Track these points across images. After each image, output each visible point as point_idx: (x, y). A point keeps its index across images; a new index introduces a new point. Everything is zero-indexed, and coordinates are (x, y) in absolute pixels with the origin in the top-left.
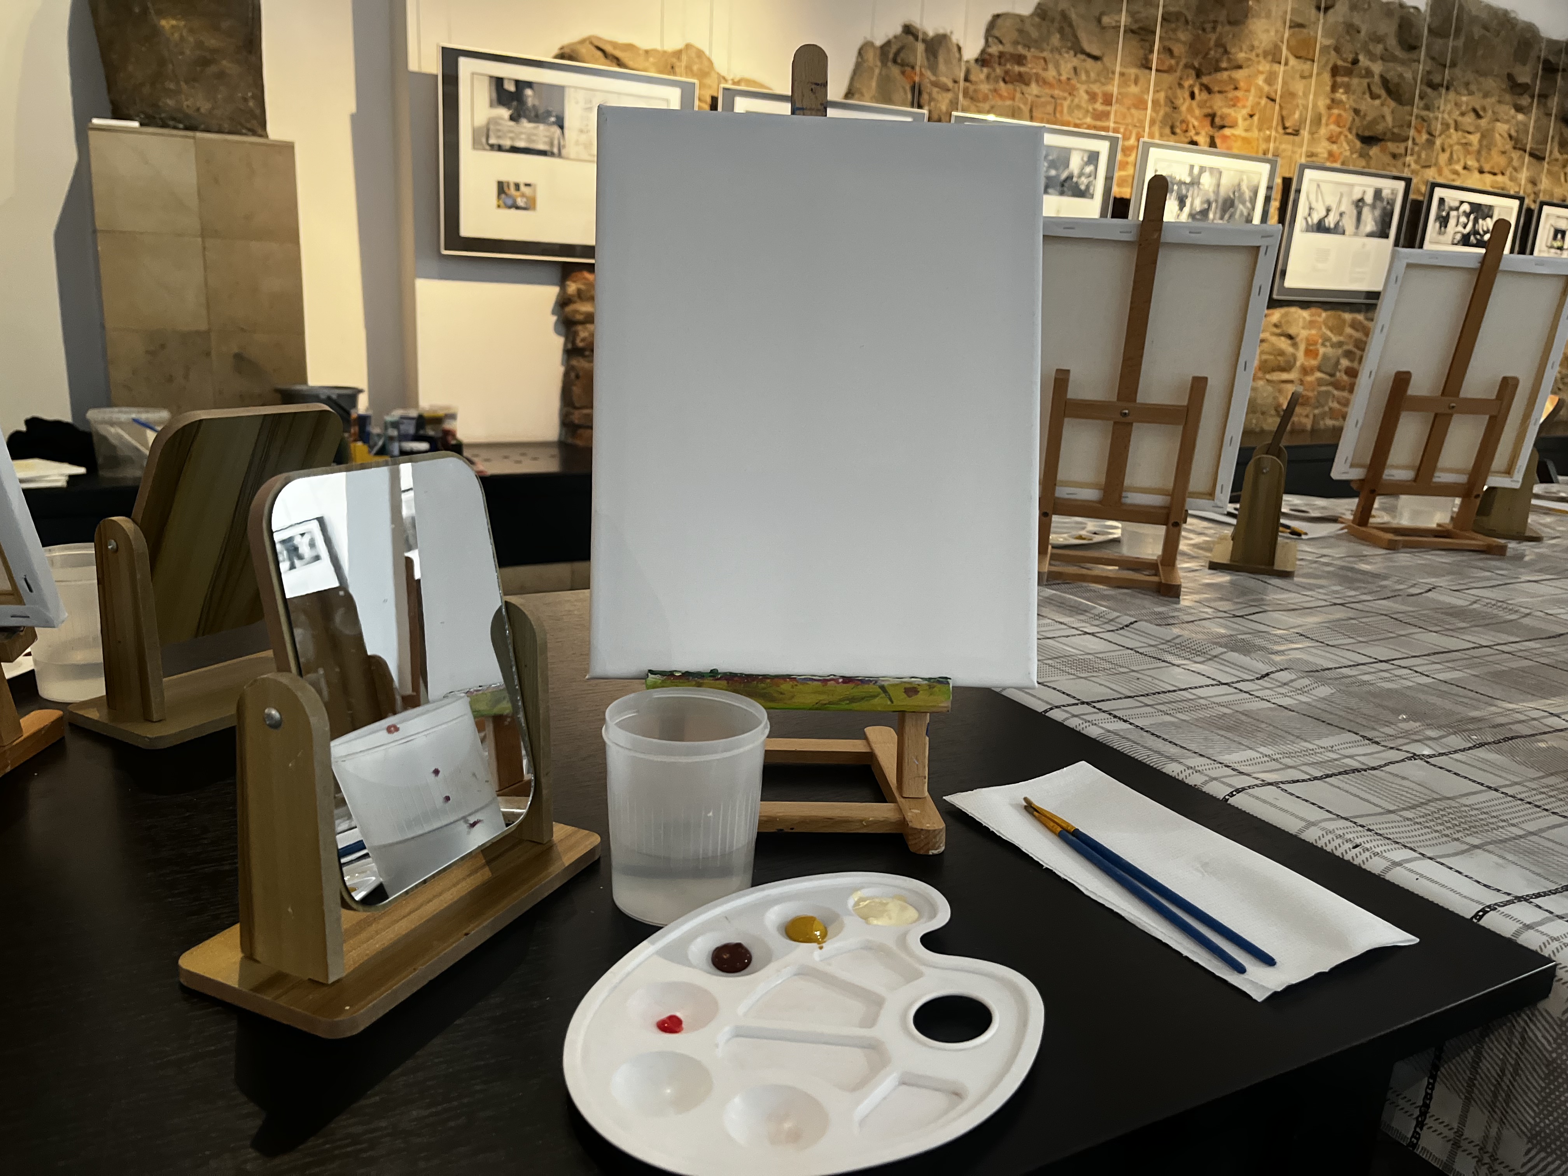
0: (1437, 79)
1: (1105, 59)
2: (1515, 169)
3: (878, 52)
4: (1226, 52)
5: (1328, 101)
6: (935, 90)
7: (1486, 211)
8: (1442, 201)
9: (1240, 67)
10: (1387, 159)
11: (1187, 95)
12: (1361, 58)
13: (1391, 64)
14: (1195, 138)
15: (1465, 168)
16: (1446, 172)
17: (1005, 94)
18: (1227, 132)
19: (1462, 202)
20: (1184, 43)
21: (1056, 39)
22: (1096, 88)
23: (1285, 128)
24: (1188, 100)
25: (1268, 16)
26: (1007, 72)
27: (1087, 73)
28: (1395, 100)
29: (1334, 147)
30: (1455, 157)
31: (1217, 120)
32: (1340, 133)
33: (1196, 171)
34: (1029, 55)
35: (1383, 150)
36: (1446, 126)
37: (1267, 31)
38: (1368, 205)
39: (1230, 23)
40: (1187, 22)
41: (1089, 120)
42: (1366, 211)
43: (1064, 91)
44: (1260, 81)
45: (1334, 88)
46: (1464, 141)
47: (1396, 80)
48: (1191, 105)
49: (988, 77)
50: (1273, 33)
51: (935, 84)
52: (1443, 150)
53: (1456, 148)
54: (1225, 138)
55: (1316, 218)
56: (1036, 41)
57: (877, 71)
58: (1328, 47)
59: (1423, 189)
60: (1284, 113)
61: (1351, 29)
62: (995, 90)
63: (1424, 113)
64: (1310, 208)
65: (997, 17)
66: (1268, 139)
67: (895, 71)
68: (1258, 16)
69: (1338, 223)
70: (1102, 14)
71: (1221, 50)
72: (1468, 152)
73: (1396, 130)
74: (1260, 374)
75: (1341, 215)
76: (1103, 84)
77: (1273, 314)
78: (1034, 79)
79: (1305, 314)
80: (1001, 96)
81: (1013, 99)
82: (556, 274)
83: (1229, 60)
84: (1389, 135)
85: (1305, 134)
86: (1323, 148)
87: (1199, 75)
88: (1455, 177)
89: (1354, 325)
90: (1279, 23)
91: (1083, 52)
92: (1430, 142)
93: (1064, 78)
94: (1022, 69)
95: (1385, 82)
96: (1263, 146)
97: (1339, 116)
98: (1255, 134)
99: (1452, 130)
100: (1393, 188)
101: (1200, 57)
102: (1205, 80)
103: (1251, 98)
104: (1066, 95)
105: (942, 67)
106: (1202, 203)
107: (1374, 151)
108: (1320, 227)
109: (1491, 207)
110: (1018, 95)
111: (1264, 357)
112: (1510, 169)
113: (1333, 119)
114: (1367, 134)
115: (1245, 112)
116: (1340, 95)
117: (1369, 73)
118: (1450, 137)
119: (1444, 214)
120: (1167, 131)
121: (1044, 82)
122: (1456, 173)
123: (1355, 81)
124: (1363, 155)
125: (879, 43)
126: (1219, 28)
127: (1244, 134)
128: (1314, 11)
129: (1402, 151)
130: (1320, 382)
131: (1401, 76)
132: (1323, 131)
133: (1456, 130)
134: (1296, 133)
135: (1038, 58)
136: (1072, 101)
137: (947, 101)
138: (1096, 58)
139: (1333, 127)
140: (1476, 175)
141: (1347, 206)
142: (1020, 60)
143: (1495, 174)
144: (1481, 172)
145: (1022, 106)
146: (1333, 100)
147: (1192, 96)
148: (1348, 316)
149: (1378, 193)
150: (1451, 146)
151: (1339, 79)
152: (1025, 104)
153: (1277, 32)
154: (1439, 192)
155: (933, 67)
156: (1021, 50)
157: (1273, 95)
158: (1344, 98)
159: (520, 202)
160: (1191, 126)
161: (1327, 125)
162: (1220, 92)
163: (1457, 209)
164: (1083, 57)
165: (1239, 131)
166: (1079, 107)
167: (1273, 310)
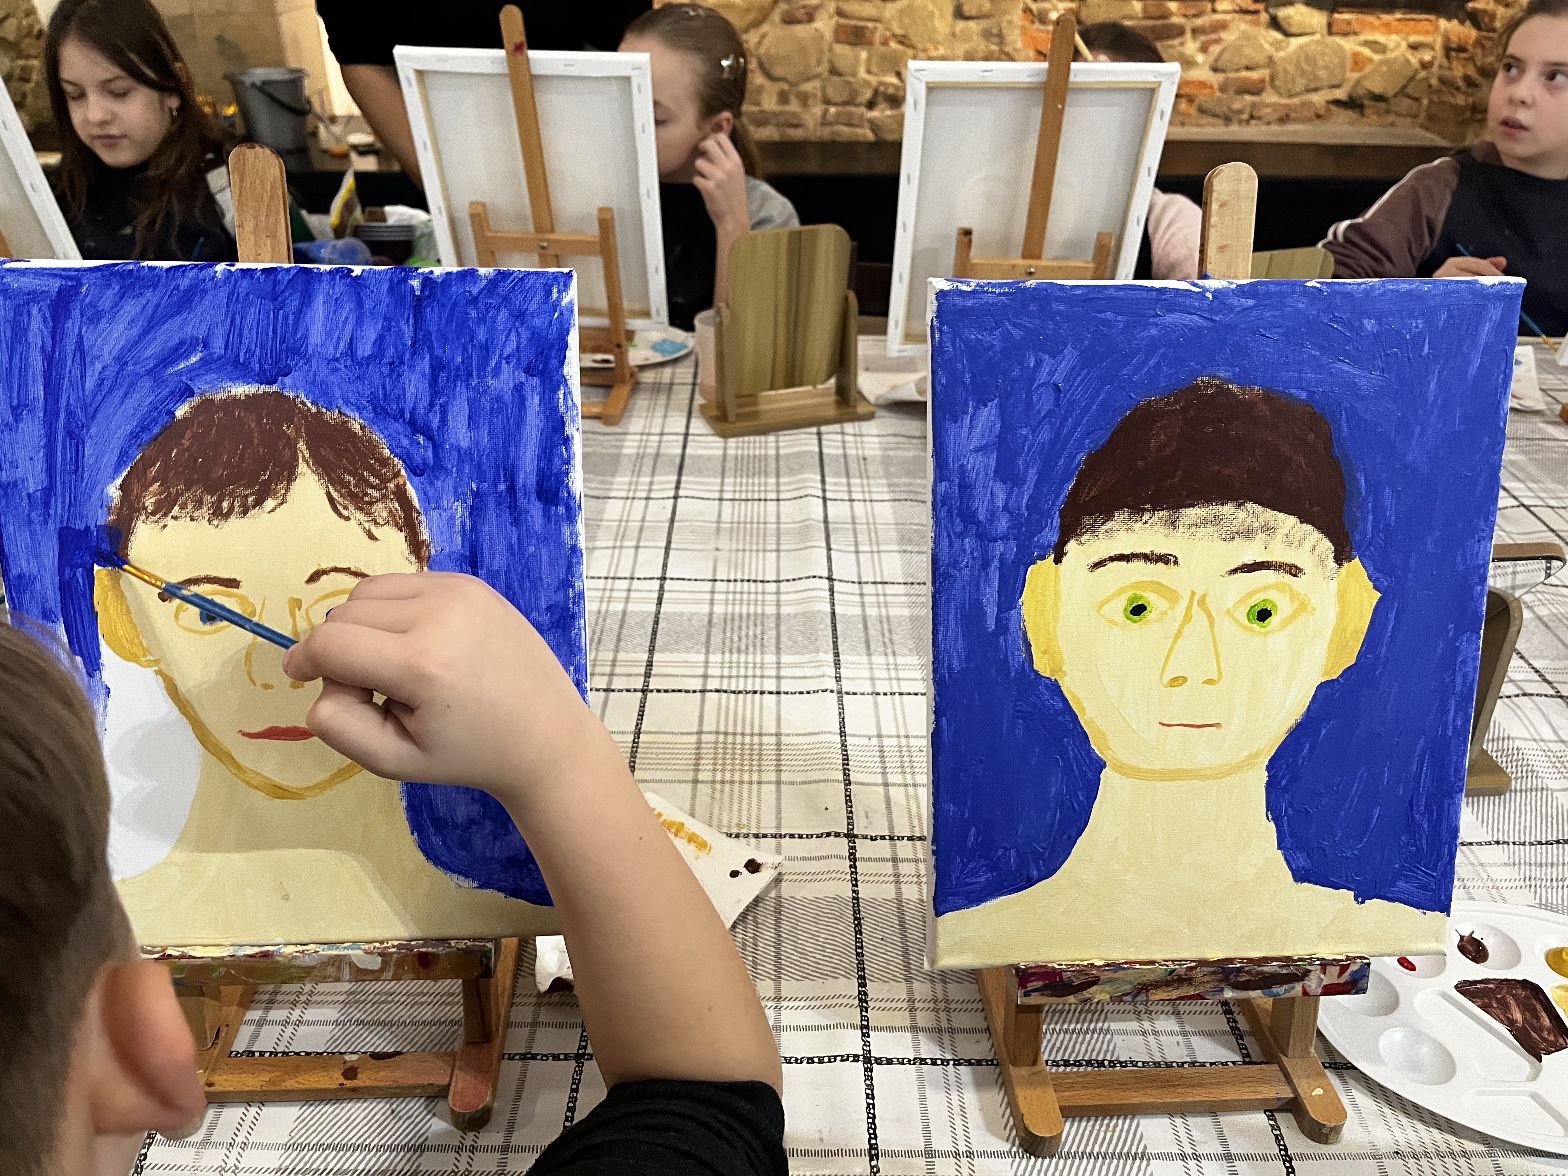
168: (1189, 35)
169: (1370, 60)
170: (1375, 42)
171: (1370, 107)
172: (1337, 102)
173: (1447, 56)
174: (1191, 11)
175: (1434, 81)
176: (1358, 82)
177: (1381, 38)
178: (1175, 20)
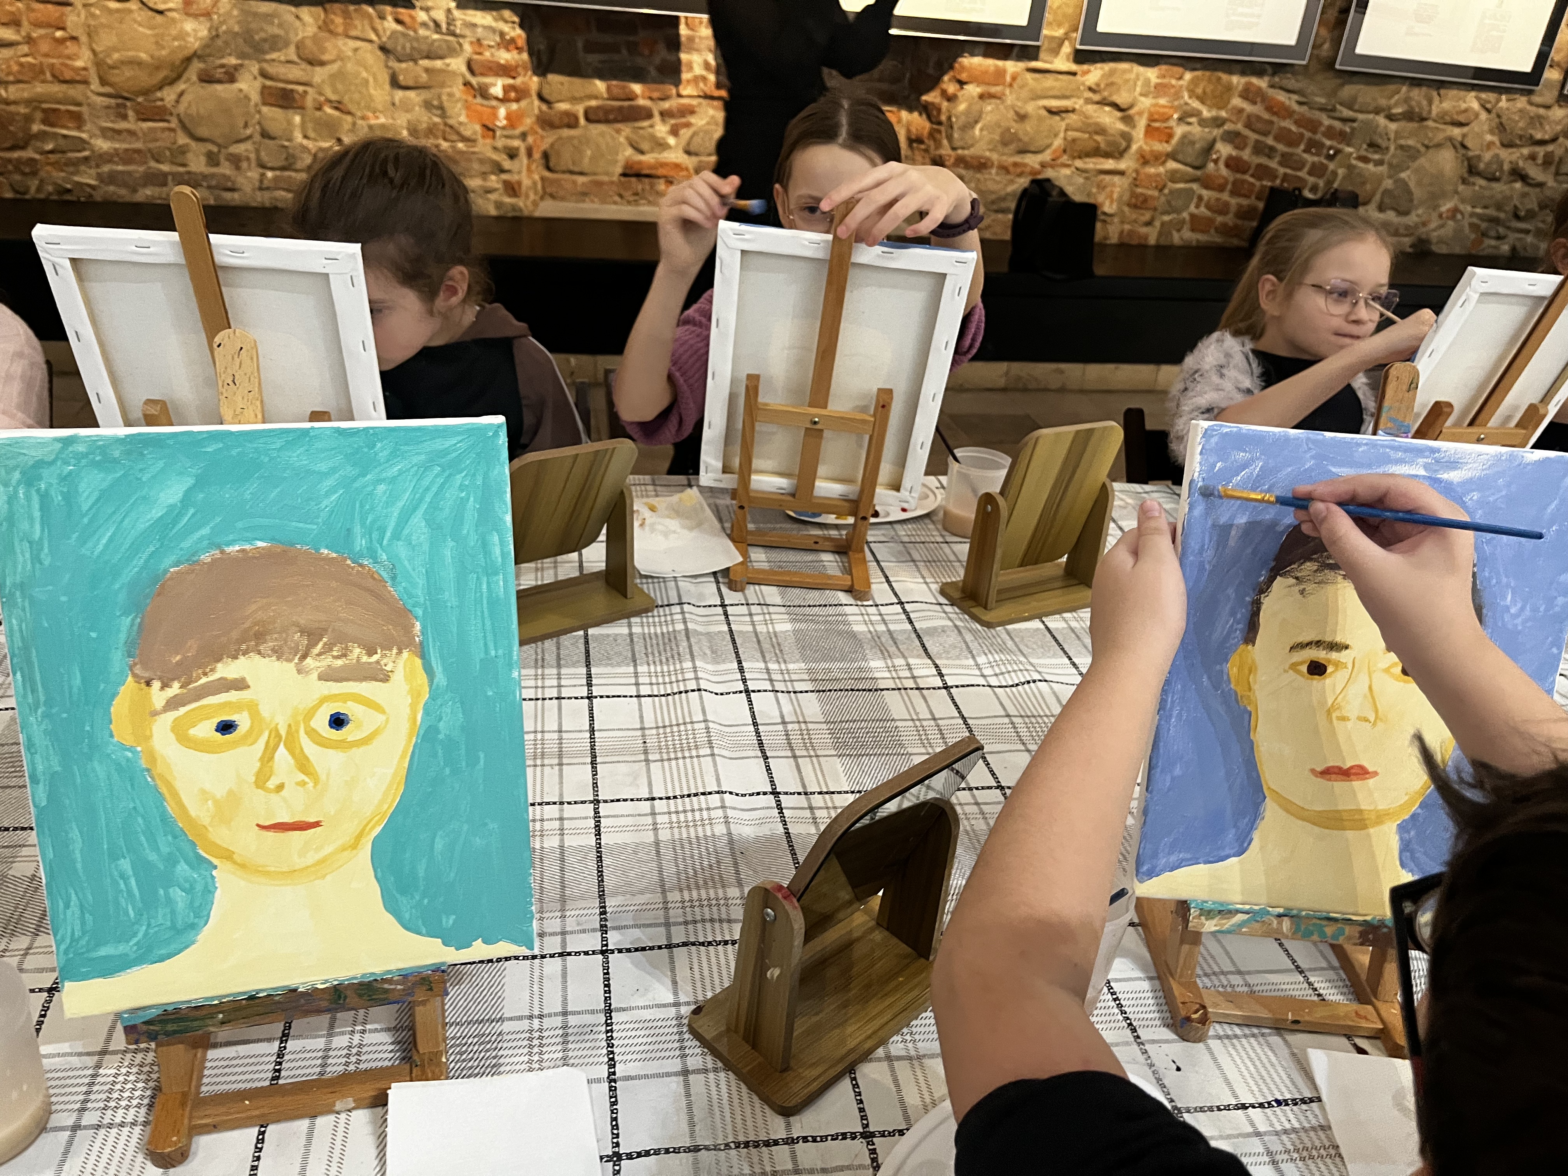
74: (1063, 160)
77: (1088, 72)
79: (1152, 74)
89: (1247, 94)
111: (1072, 134)
130: (1174, 176)
148: (1235, 79)
167: (1085, 67)
168: (657, 118)
174: (655, 95)
178: (641, 102)
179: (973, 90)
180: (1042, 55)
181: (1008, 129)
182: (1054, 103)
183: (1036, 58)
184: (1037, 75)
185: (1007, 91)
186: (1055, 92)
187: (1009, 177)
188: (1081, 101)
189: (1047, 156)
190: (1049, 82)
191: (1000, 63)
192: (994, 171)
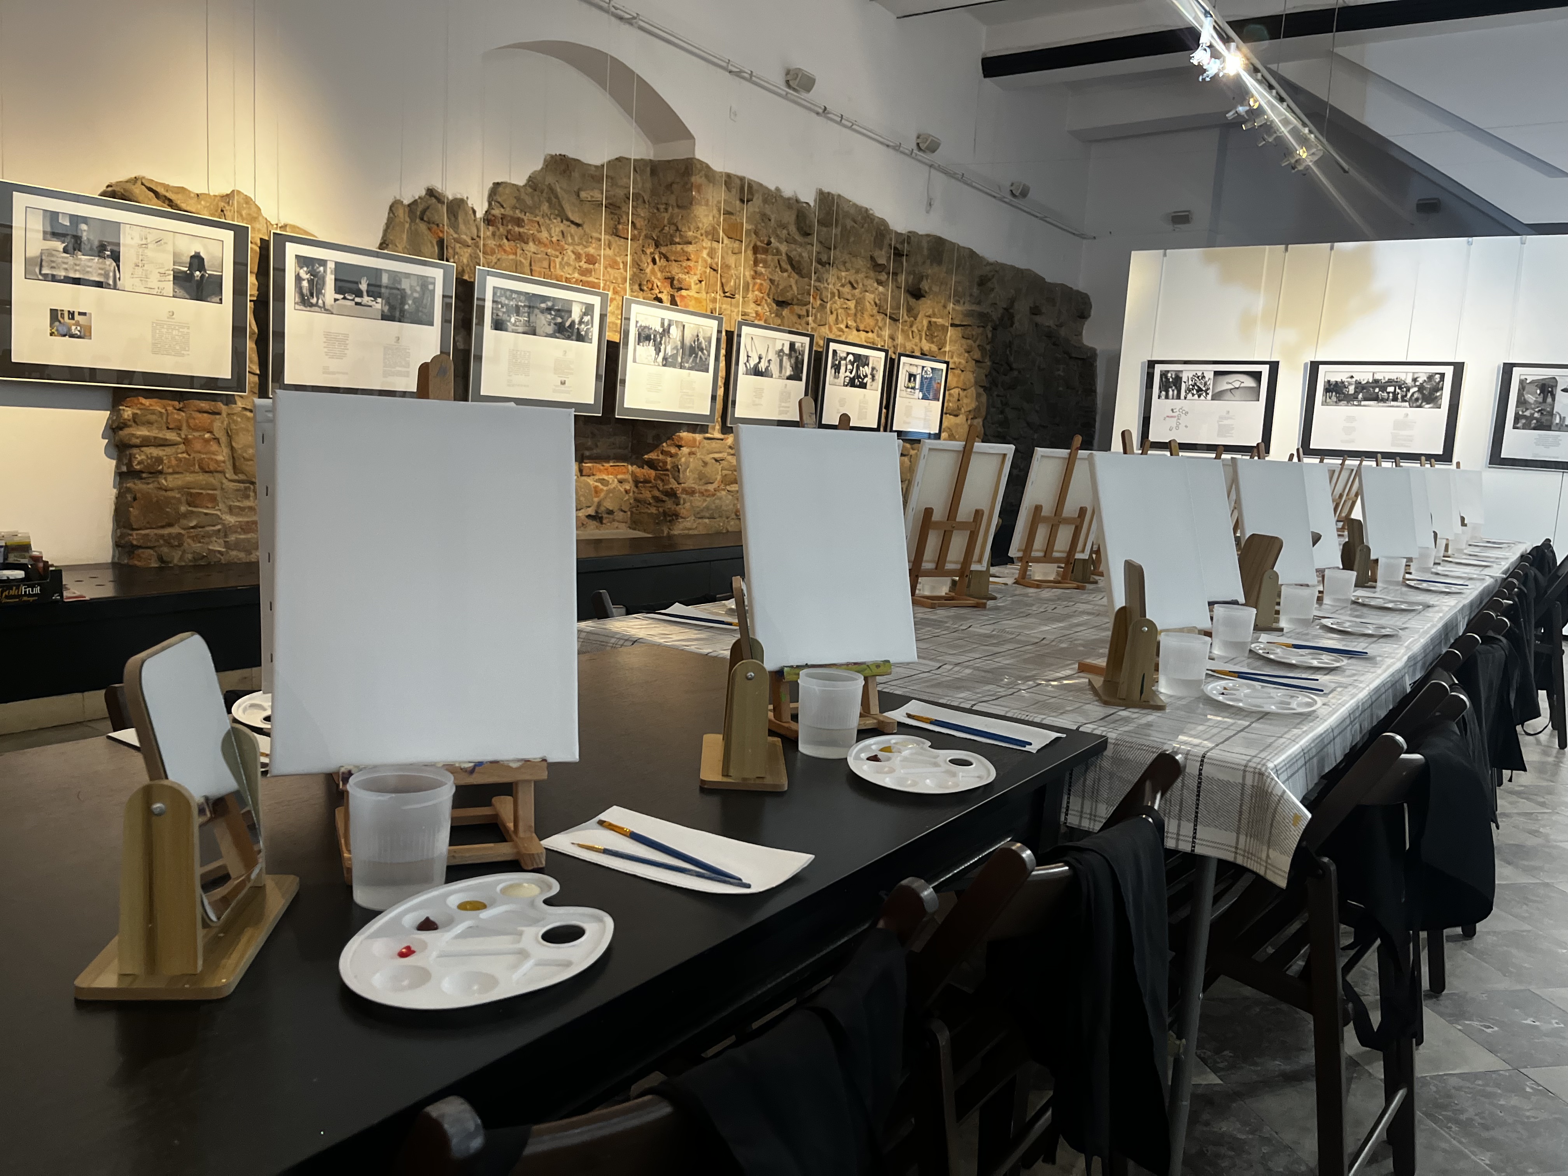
0: (824, 258)
1: (585, 226)
2: (880, 328)
3: (407, 210)
4: (677, 230)
5: (752, 273)
6: (458, 245)
7: (864, 360)
8: (835, 352)
9: (690, 243)
10: (795, 318)
11: (649, 260)
12: (772, 240)
13: (793, 246)
14: (659, 295)
15: (847, 327)
16: (834, 329)
17: (508, 249)
18: (684, 292)
19: (848, 354)
20: (644, 218)
21: (545, 207)
22: (579, 249)
23: (724, 292)
24: (651, 265)
25: (707, 205)
26: (509, 232)
27: (572, 236)
28: (797, 273)
29: (759, 309)
30: (840, 318)
31: (675, 282)
32: (763, 297)
33: (666, 324)
34: (525, 218)
35: (792, 312)
36: (833, 294)
37: (707, 216)
38: (786, 355)
39: (678, 207)
40: (644, 202)
41: (576, 275)
42: (785, 358)
43: (556, 250)
44: (705, 254)
45: (756, 263)
46: (845, 306)
47: (797, 258)
48: (653, 268)
49: (494, 234)
50: (711, 218)
51: (457, 241)
52: (832, 313)
53: (840, 311)
54: (682, 297)
55: (752, 363)
56: (530, 208)
57: (407, 226)
58: (750, 230)
59: (821, 343)
60: (724, 281)
61: (765, 218)
62: (500, 246)
63: (817, 284)
64: (748, 356)
65: (496, 185)
66: (714, 300)
67: (423, 227)
68: (700, 204)
69: (767, 367)
70: (580, 190)
71: (673, 228)
72: (848, 315)
73: (799, 297)
74: (722, 487)
75: (769, 361)
76: (586, 247)
77: (728, 438)
78: (531, 239)
80: (505, 251)
81: (516, 254)
82: (108, 399)
83: (681, 236)
84: (795, 301)
85: (739, 297)
86: (751, 309)
87: (657, 246)
88: (841, 333)
90: (715, 211)
91: (568, 220)
92: (823, 307)
93: (554, 239)
94: (521, 230)
95: (790, 260)
96: (711, 306)
97: (761, 284)
98: (703, 295)
99: (836, 298)
100: (802, 342)
101: (657, 230)
102: (663, 250)
103: (699, 268)
104: (558, 253)
105: (462, 227)
106: (673, 349)
107: (786, 312)
108: (757, 372)
109: (867, 357)
110: (519, 252)
111: (725, 472)
112: (877, 328)
113: (756, 287)
114: (780, 299)
115: (696, 278)
116: (761, 268)
117: (778, 252)
118: (835, 302)
119: (837, 362)
120: (636, 287)
121: (540, 242)
122: (841, 330)
123: (770, 257)
124: (778, 315)
125: (406, 202)
126: (670, 209)
127: (696, 295)
128: (738, 202)
129: (804, 313)
131: (800, 255)
132: (750, 295)
133: (839, 298)
134: (732, 297)
135: (532, 221)
136: (563, 259)
137: (467, 255)
138: (578, 225)
139: (757, 293)
140: (855, 332)
141: (772, 355)
142: (519, 222)
143: (867, 332)
144: (858, 330)
145: (523, 260)
146: (756, 272)
147: (654, 261)
149: (792, 345)
150: (836, 310)
151: (759, 256)
152: (526, 259)
153: (714, 217)
154: (833, 346)
155: (454, 226)
156: (518, 214)
157: (714, 266)
158: (763, 270)
159: (74, 330)
160: (655, 285)
161: (753, 291)
162: (676, 261)
163: (845, 359)
164: (568, 223)
165: (692, 293)
166: (568, 264)
167: (726, 436)
169: (602, 490)
170: (604, 479)
171: (606, 518)
172: (589, 517)
173: (637, 487)
175: (632, 501)
176: (599, 504)
177: (606, 477)
179: (685, 450)
180: (710, 430)
181: (701, 471)
182: (716, 456)
183: (707, 433)
184: (709, 441)
185: (698, 450)
186: (717, 450)
187: (704, 498)
188: (726, 454)
189: (715, 485)
190: (714, 444)
191: (694, 435)
192: (697, 495)
